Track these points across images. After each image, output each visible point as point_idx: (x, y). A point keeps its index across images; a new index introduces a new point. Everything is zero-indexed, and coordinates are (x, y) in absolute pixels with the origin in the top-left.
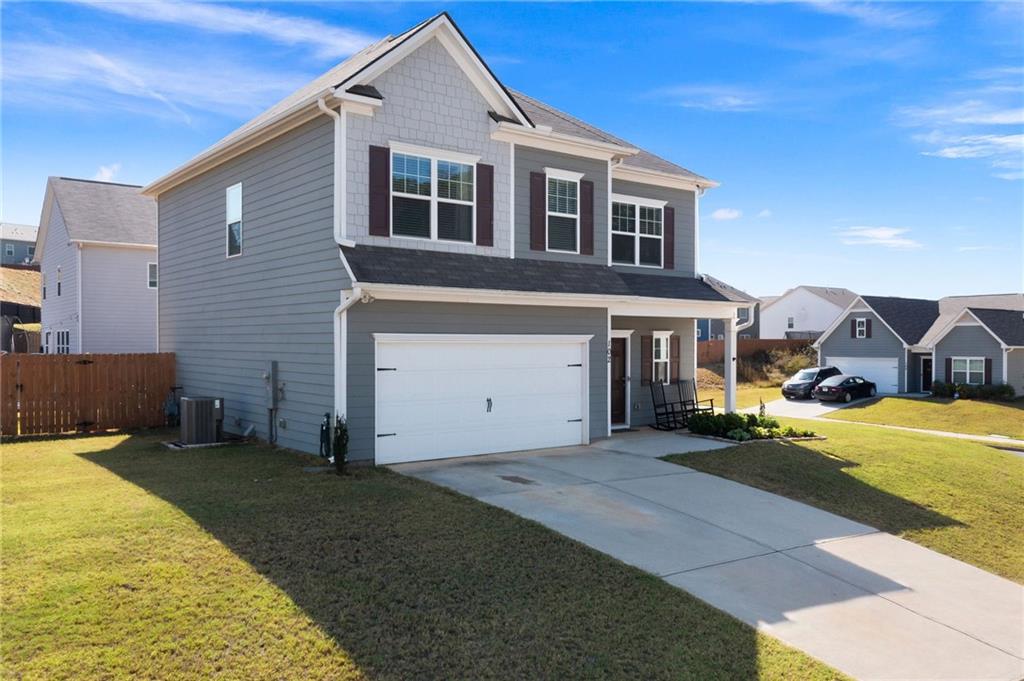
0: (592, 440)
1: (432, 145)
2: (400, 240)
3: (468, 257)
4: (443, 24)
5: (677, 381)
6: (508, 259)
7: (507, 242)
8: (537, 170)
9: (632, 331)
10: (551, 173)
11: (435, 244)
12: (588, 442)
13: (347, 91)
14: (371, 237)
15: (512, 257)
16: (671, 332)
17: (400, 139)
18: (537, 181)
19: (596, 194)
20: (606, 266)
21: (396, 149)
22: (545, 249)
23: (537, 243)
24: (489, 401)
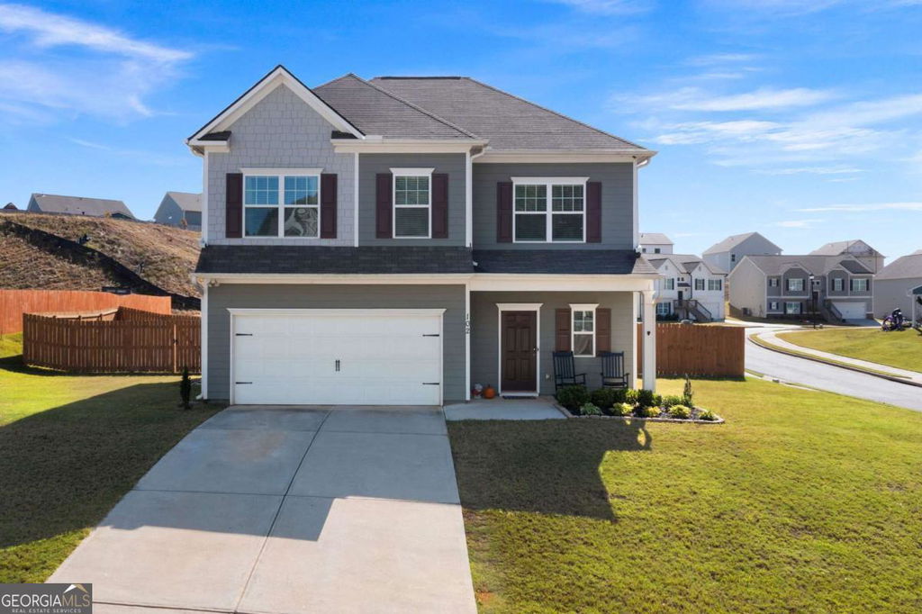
0: (446, 403)
1: (280, 166)
2: (251, 240)
3: (312, 248)
4: (280, 74)
5: (606, 354)
6: (352, 248)
7: (351, 233)
8: (382, 170)
9: (541, 305)
10: (397, 172)
11: (282, 240)
12: (442, 404)
13: (199, 140)
14: (228, 239)
15: (356, 245)
16: (597, 305)
17: (251, 166)
18: (384, 181)
19: (452, 184)
20: (465, 247)
21: (247, 173)
22: (391, 237)
23: (383, 231)
24: (338, 362)
